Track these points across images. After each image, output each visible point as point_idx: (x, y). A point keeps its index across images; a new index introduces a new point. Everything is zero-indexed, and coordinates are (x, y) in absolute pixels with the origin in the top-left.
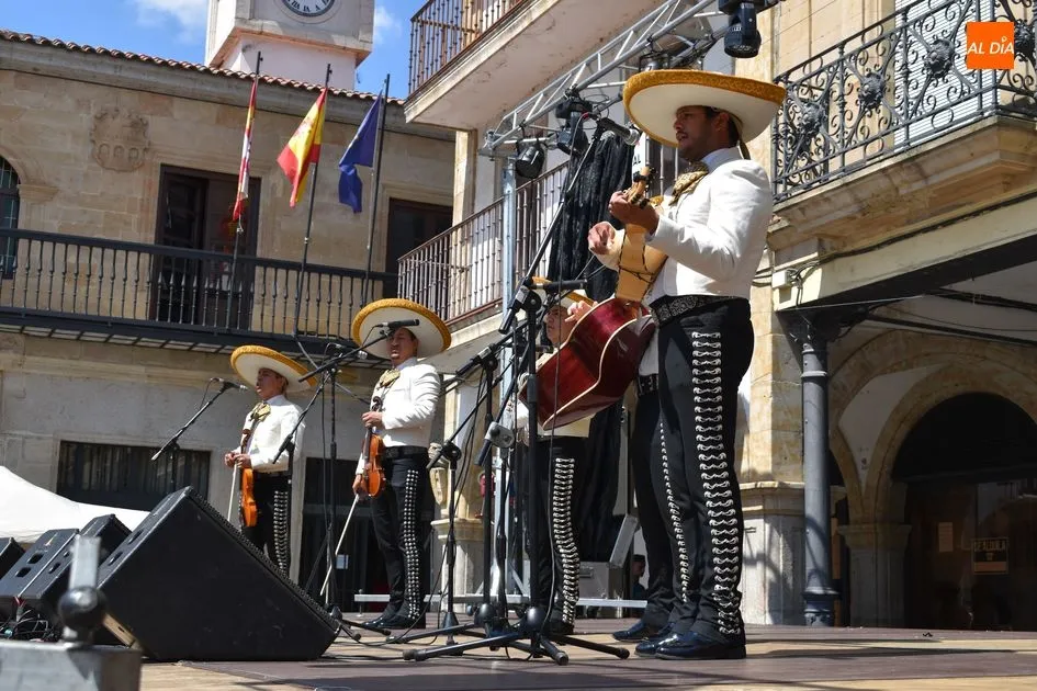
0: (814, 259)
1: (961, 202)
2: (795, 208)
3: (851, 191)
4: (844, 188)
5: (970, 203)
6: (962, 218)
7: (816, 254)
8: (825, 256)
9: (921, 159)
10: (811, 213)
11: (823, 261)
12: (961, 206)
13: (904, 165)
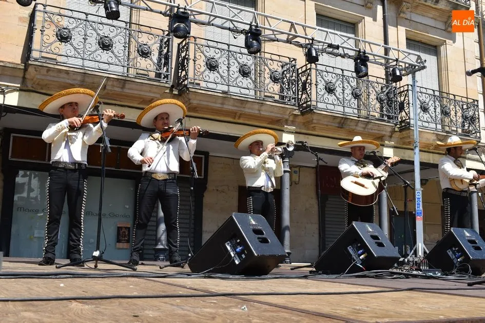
0: (18, 87)
1: (117, 99)
2: (45, 68)
3: (84, 76)
4: (83, 74)
5: (121, 101)
6: (115, 105)
7: (19, 85)
8: (24, 88)
9: (130, 82)
10: (51, 73)
11: (21, 90)
12: (117, 100)
13: (120, 81)
